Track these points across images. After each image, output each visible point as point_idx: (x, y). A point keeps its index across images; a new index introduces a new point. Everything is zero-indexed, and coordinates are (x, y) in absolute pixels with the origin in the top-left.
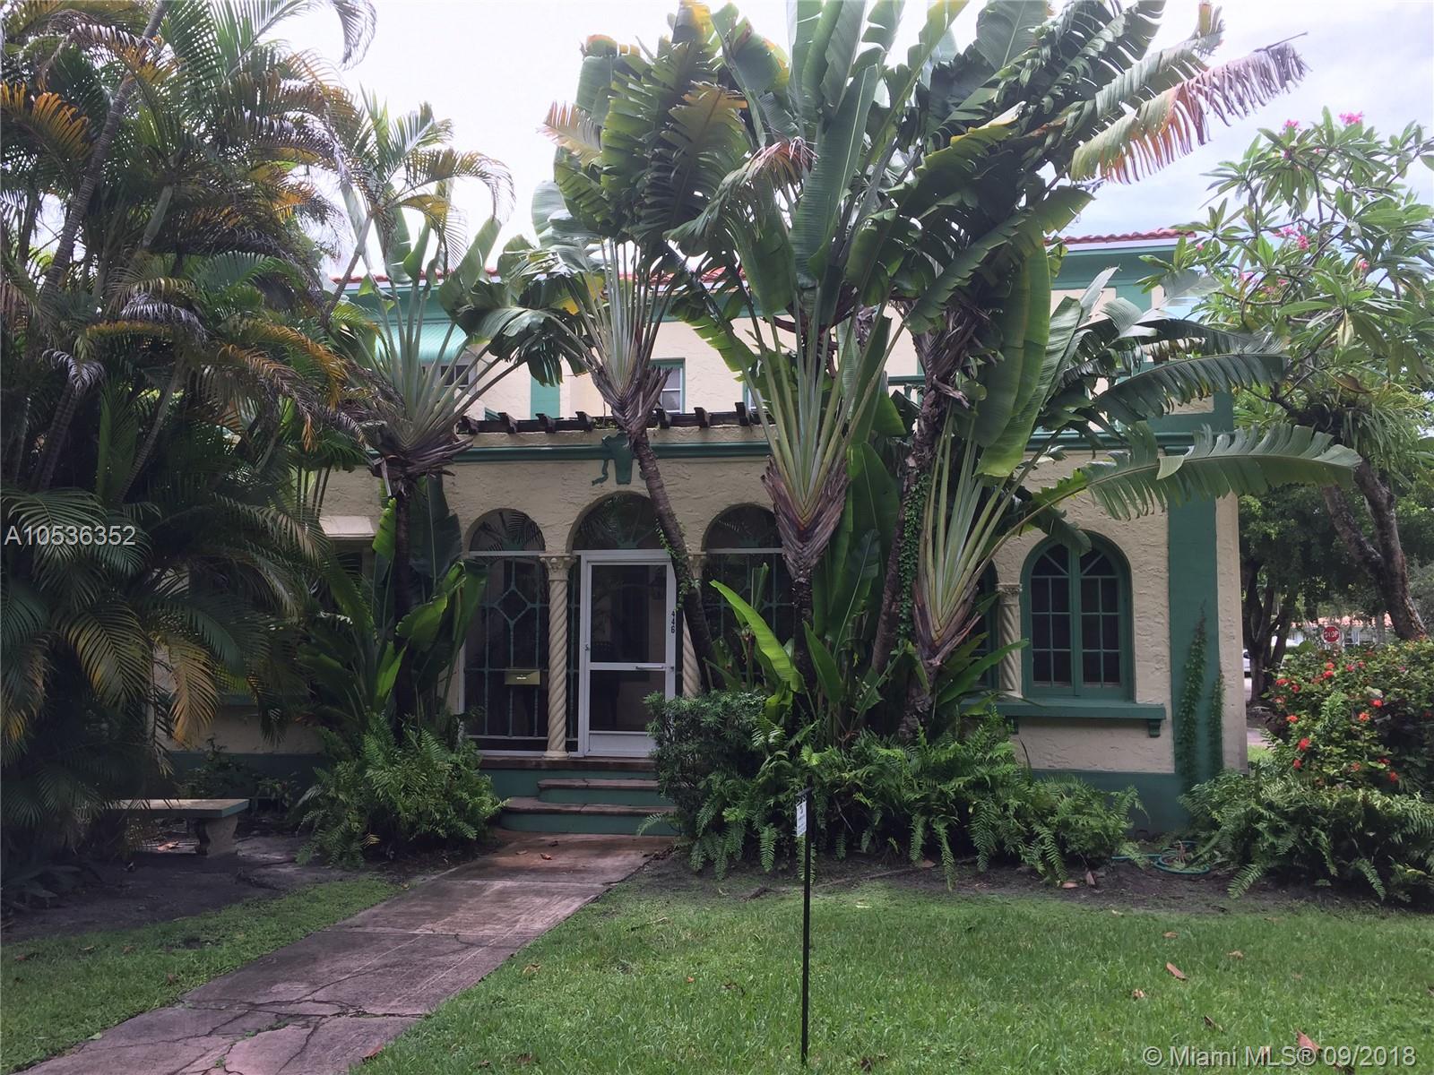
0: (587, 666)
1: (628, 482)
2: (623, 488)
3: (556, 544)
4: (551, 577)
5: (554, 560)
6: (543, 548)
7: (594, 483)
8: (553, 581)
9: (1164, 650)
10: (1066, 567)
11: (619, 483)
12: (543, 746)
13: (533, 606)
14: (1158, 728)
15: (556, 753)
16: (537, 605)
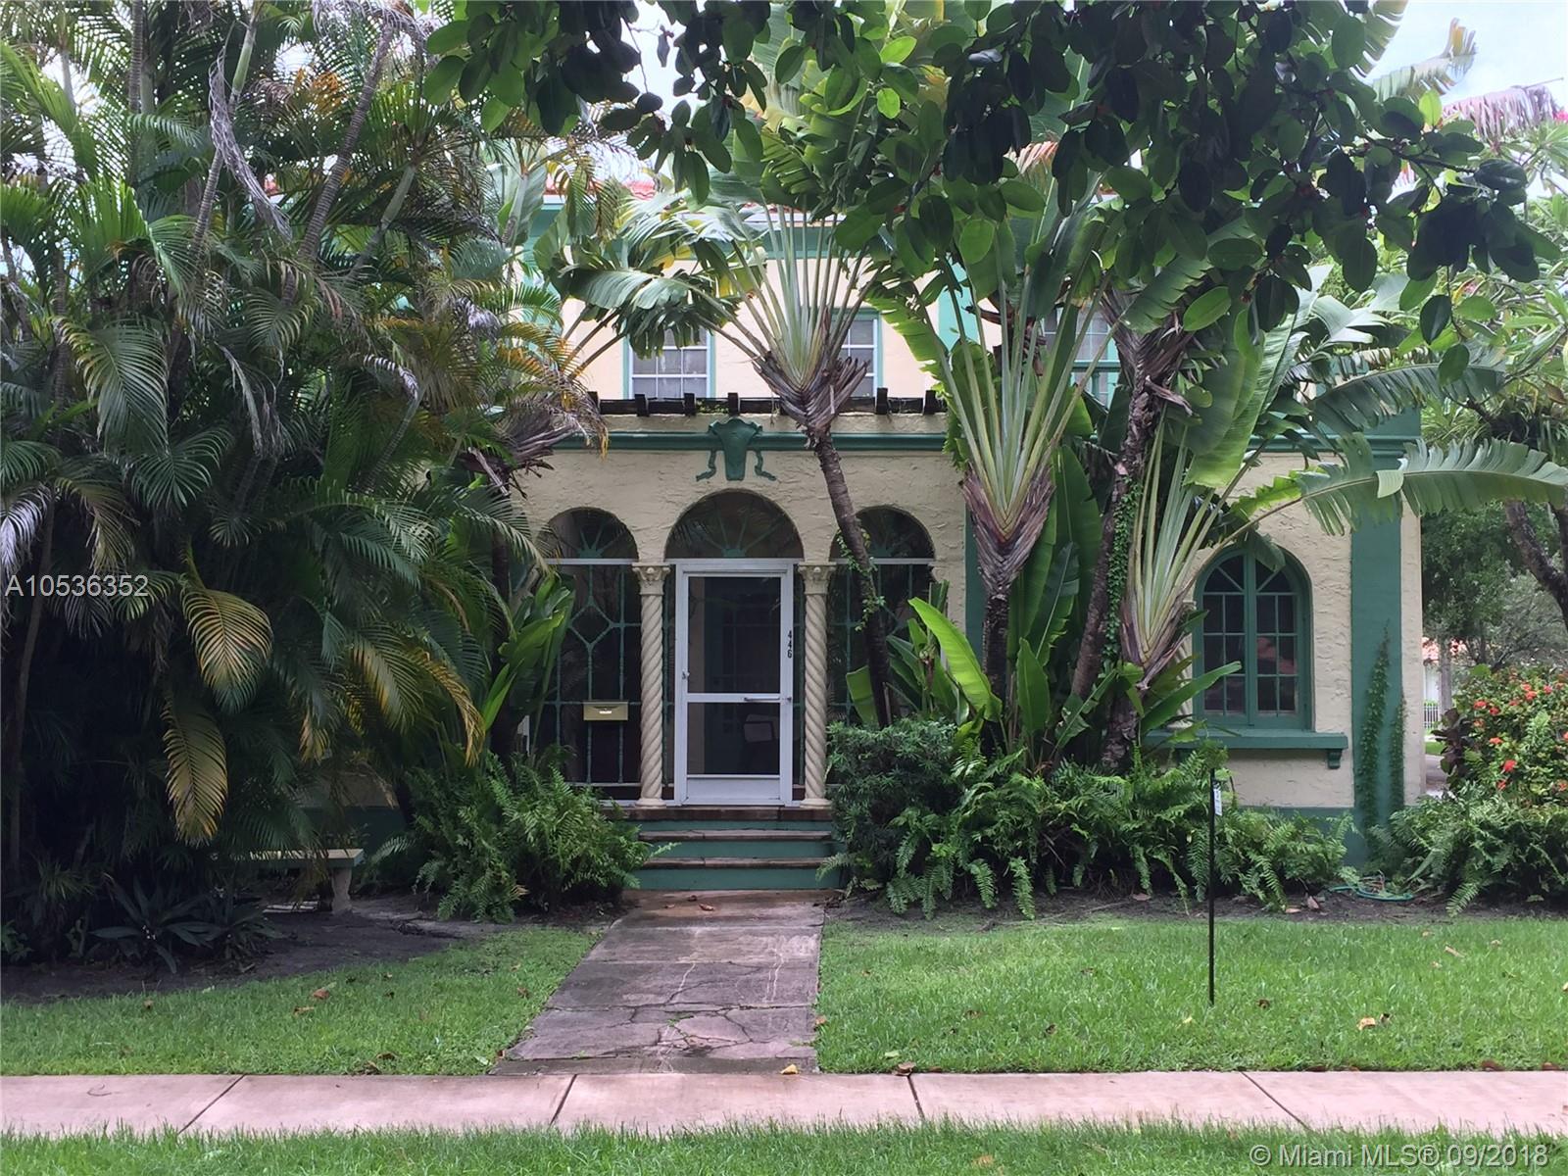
0: (683, 697)
1: (741, 478)
2: (734, 485)
3: (651, 552)
4: (643, 591)
5: (650, 570)
6: (634, 555)
7: (698, 478)
8: (648, 596)
9: (1345, 675)
10: (1240, 581)
11: (729, 478)
12: (636, 794)
13: (617, 625)
14: (1338, 758)
15: (651, 801)
16: (622, 625)
